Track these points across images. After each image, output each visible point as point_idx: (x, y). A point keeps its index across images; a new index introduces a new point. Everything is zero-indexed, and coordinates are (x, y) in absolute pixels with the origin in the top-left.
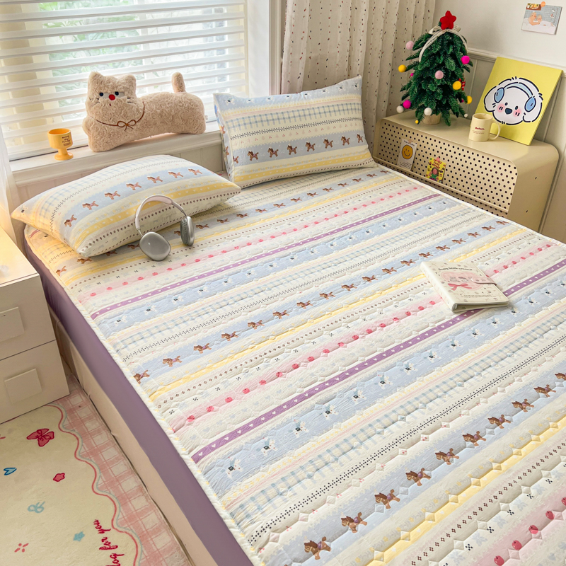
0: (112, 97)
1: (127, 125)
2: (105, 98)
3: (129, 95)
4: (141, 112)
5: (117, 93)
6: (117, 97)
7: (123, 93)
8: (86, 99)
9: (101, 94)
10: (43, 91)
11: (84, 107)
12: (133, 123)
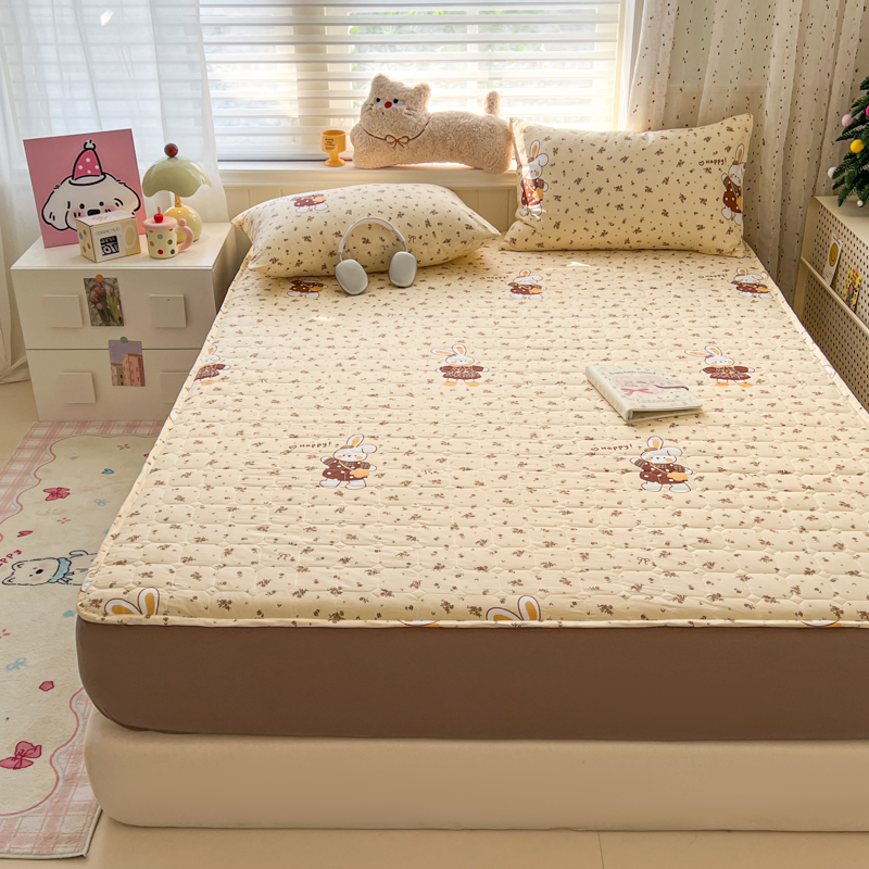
0: (388, 105)
1: (397, 141)
2: (381, 105)
3: (412, 106)
4: (420, 129)
5: (396, 101)
6: (394, 105)
7: (404, 101)
8: (361, 103)
9: (378, 100)
10: (332, 86)
11: (359, 113)
12: (406, 140)
